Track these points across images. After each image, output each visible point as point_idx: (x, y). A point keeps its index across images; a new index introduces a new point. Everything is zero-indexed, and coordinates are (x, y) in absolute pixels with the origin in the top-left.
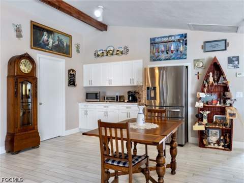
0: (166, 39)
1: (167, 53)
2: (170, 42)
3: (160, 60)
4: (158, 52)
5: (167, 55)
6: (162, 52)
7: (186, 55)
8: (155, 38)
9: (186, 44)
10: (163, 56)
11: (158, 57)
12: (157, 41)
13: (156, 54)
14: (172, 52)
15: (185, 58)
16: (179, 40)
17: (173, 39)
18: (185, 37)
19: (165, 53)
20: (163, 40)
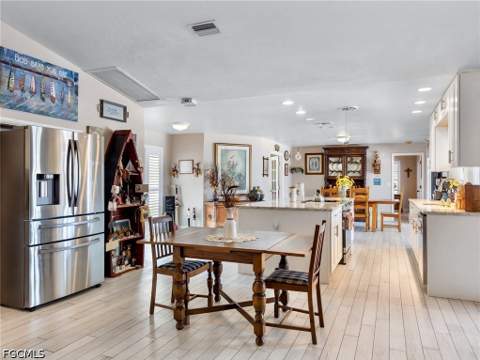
0: (40, 68)
1: (43, 99)
2: (48, 76)
3: (26, 109)
4: (23, 90)
5: (43, 104)
6: (31, 92)
7: (76, 114)
8: (15, 52)
9: (77, 93)
10: (34, 102)
11: (22, 100)
12: (18, 60)
13: (18, 93)
14: (53, 100)
15: (76, 120)
16: (65, 81)
17: (53, 72)
18: (76, 80)
19: (37, 97)
20: (34, 65)
